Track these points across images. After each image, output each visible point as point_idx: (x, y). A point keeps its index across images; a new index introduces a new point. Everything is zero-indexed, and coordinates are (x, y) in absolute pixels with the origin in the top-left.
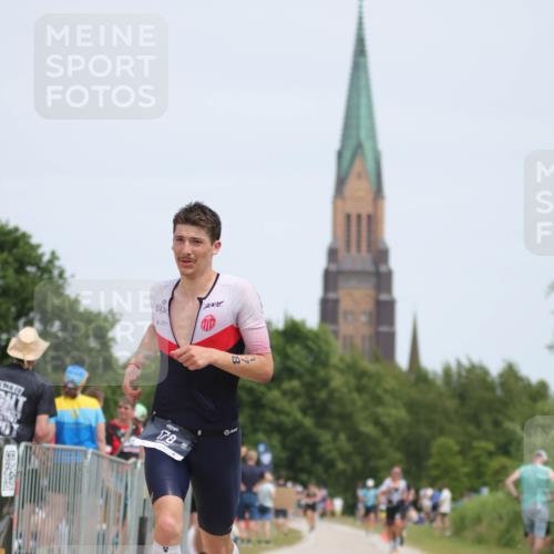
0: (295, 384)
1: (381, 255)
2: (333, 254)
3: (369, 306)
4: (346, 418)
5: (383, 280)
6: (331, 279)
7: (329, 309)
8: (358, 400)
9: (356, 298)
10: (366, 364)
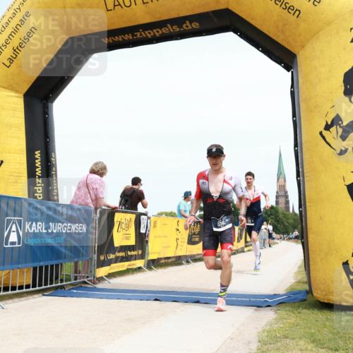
0: (273, 217)
1: (286, 192)
2: (277, 193)
3: (284, 201)
4: (283, 222)
5: (287, 197)
6: (277, 197)
7: (277, 203)
8: (285, 219)
9: (282, 200)
10: (285, 212)
